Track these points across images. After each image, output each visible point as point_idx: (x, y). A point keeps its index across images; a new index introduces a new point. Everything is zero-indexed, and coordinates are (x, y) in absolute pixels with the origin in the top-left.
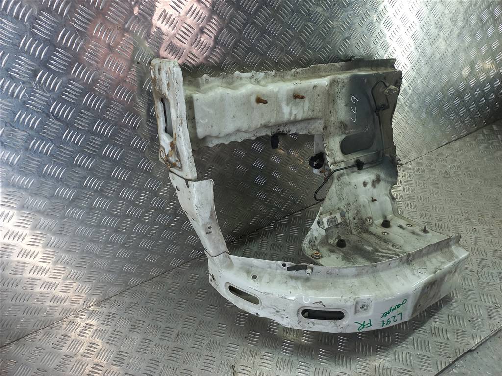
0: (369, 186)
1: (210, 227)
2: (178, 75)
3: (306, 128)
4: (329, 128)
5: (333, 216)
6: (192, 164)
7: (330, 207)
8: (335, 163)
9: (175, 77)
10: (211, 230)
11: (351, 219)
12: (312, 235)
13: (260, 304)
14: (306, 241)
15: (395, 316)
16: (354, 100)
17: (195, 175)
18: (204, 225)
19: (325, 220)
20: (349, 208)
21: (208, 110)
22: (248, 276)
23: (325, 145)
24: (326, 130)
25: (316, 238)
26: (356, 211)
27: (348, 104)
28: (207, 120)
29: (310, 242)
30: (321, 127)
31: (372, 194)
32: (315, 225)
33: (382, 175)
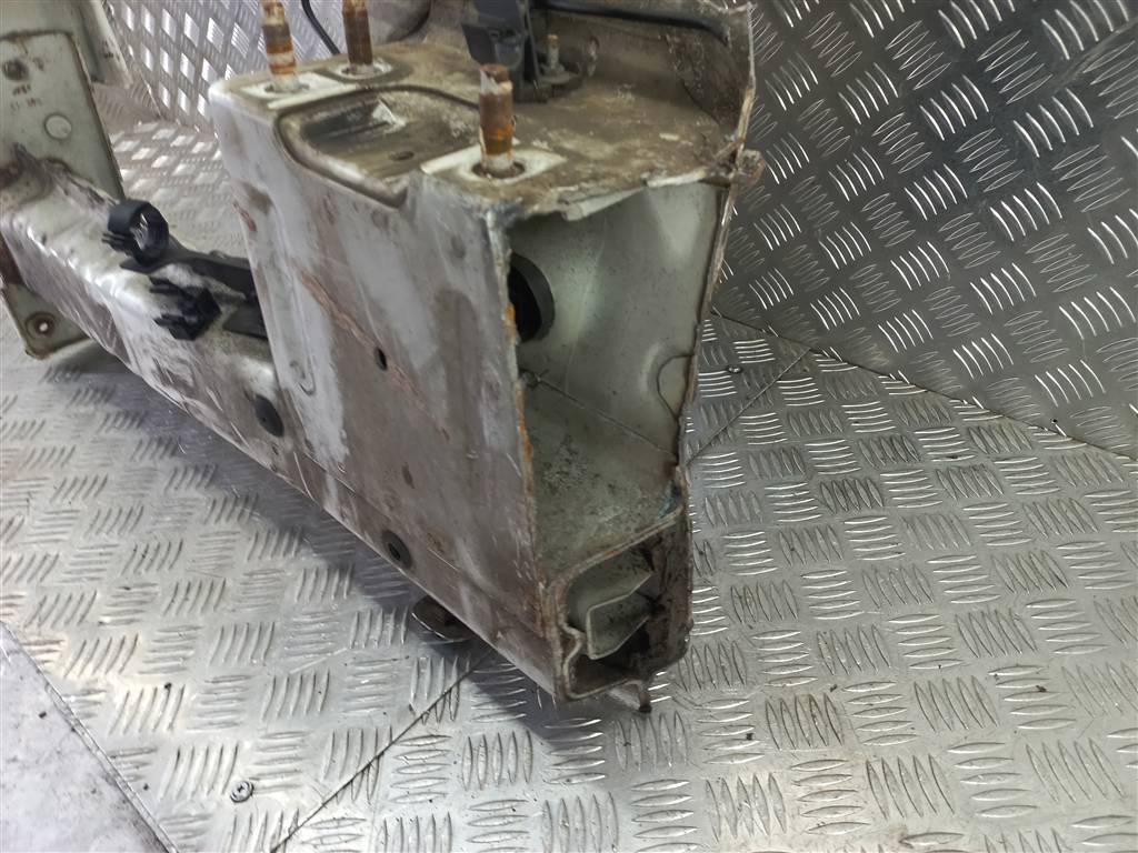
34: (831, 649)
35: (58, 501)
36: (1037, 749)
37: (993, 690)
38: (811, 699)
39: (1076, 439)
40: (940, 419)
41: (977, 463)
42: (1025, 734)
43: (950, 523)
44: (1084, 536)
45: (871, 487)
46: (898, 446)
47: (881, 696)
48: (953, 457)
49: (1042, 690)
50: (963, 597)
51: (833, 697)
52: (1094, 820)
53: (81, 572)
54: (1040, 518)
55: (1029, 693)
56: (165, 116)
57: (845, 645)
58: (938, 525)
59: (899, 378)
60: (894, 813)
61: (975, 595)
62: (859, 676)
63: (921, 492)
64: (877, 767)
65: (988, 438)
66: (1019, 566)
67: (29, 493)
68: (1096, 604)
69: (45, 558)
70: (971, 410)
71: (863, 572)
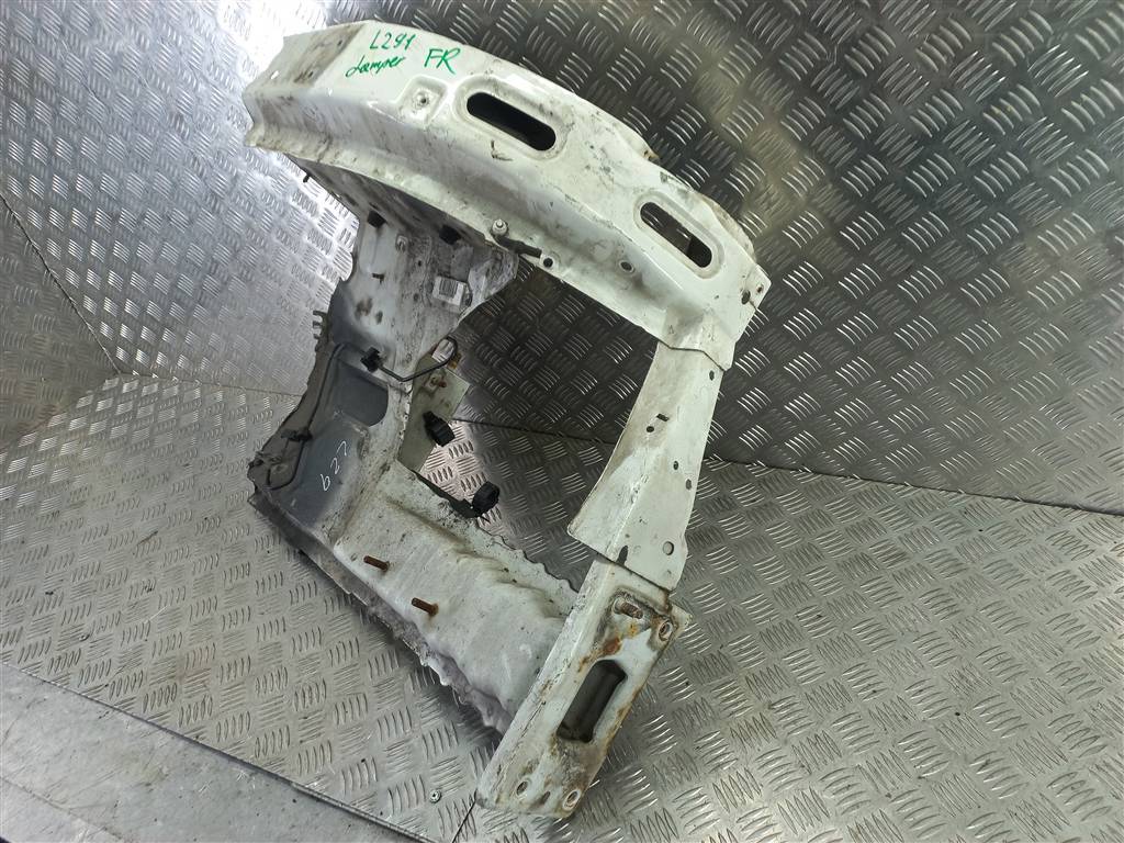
0: (375, 310)
1: (650, 429)
2: (488, 779)
3: (412, 492)
4: (381, 464)
5: (442, 298)
6: (585, 590)
7: (442, 317)
8: (402, 393)
9: (494, 780)
10: (653, 421)
11: (424, 267)
12: (490, 285)
13: (645, 201)
14: (504, 280)
15: (383, 47)
16: (326, 483)
17: (595, 564)
18: (653, 444)
19: (457, 300)
20: (418, 291)
21: (506, 665)
22: (641, 275)
23: (402, 437)
24: (385, 464)
25: (487, 275)
26: (412, 277)
27: (337, 482)
28: (521, 648)
29: (501, 272)
30: (388, 475)
31: (378, 288)
32: (478, 300)
33: (351, 311)
34: (715, 627)
35: (226, 680)
36: (822, 646)
37: (797, 623)
38: (712, 655)
39: (816, 472)
40: (743, 478)
41: (767, 502)
42: (815, 640)
43: (760, 541)
44: (827, 529)
45: (715, 531)
46: (724, 503)
47: (744, 643)
48: (754, 501)
49: (820, 616)
50: (774, 580)
51: (721, 651)
52: (850, 670)
53: (270, 717)
54: (805, 525)
55: (813, 620)
56: (123, 370)
57: (721, 623)
58: (754, 543)
60: (764, 697)
61: (780, 577)
62: (733, 637)
63: (741, 527)
64: (751, 678)
65: (770, 485)
66: (799, 555)
67: (203, 682)
68: (838, 565)
69: (241, 716)
70: (758, 470)
71: (722, 581)
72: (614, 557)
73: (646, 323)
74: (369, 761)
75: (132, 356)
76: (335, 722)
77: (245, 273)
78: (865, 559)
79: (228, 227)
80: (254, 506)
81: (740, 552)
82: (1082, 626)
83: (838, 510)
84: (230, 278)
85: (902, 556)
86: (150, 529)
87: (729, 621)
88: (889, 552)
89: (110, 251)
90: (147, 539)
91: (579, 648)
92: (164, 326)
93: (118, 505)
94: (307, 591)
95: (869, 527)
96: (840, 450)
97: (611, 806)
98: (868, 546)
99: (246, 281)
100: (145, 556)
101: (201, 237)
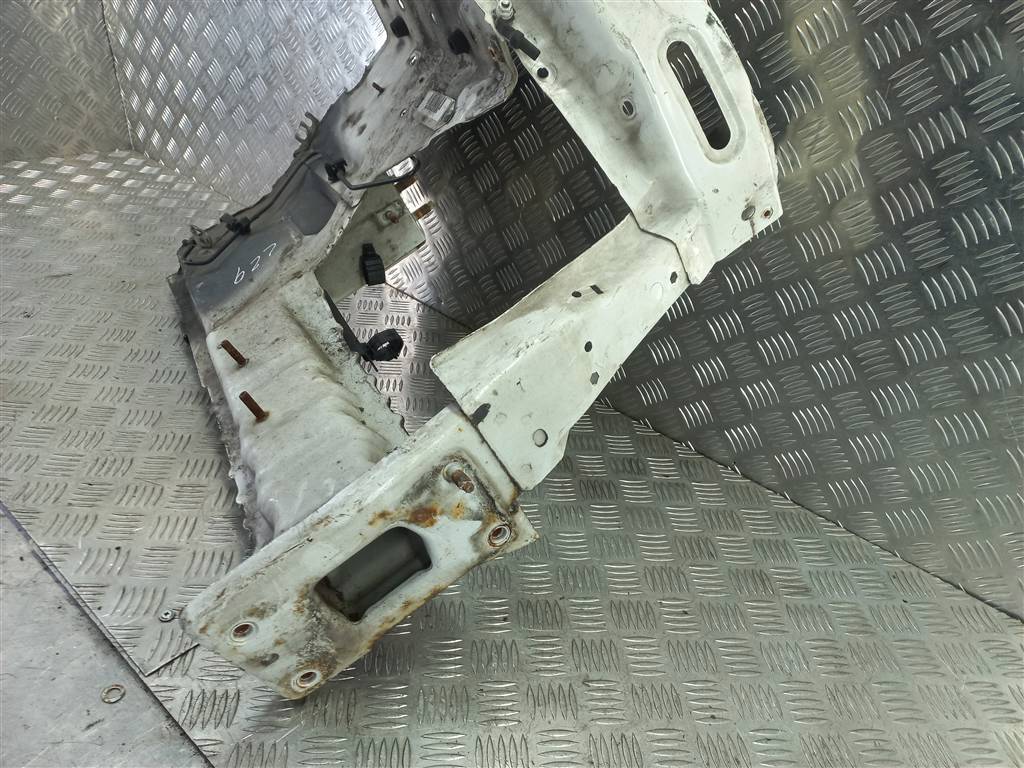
0: (361, 123)
1: (577, 295)
2: (204, 599)
3: (312, 307)
4: (295, 271)
5: (426, 112)
6: (421, 434)
7: (418, 134)
8: (349, 207)
9: (210, 604)
10: (584, 288)
11: (423, 83)
12: (477, 107)
13: (678, 38)
14: (493, 102)
16: (240, 274)
17: (446, 411)
18: (571, 308)
19: (437, 116)
21: (301, 495)
22: (640, 123)
23: (329, 251)
24: (299, 272)
25: (479, 94)
26: (409, 92)
27: (249, 278)
28: (326, 482)
29: (494, 93)
30: (297, 283)
31: (374, 101)
32: (460, 118)
33: (342, 120)
34: (565, 576)
35: (38, 419)
36: (674, 643)
37: (656, 609)
38: (547, 602)
39: (745, 476)
40: (668, 452)
41: (680, 482)
42: (669, 635)
43: (655, 515)
44: (733, 533)
45: (612, 487)
46: (634, 465)
47: (590, 605)
48: (667, 476)
49: (686, 613)
50: (651, 557)
51: (561, 603)
52: (695, 682)
53: (56, 470)
54: (711, 519)
55: (678, 614)
56: (136, 148)
57: (574, 576)
58: (647, 514)
59: (646, 424)
60: (583, 669)
61: (660, 557)
62: (579, 593)
63: (642, 494)
64: (578, 643)
65: (691, 468)
66: (690, 544)
67: (15, 412)
68: (729, 570)
69: (28, 457)
70: (686, 450)
71: (595, 535)
72: (470, 410)
73: (624, 185)
74: (123, 552)
75: (149, 135)
76: (117, 500)
77: (270, 73)
78: (762, 578)
79: (270, 19)
80: (170, 285)
81: (629, 516)
82: (991, 751)
83: (754, 519)
84: (255, 76)
85: (805, 591)
86: (66, 269)
87: (583, 578)
88: (792, 581)
89: (161, 15)
90: (58, 276)
91: (381, 496)
92: (184, 111)
93: (53, 241)
94: (173, 377)
95: (779, 548)
96: (781, 459)
97: (352, 709)
98: (771, 567)
99: (268, 83)
100: (46, 288)
101: (243, 24)
